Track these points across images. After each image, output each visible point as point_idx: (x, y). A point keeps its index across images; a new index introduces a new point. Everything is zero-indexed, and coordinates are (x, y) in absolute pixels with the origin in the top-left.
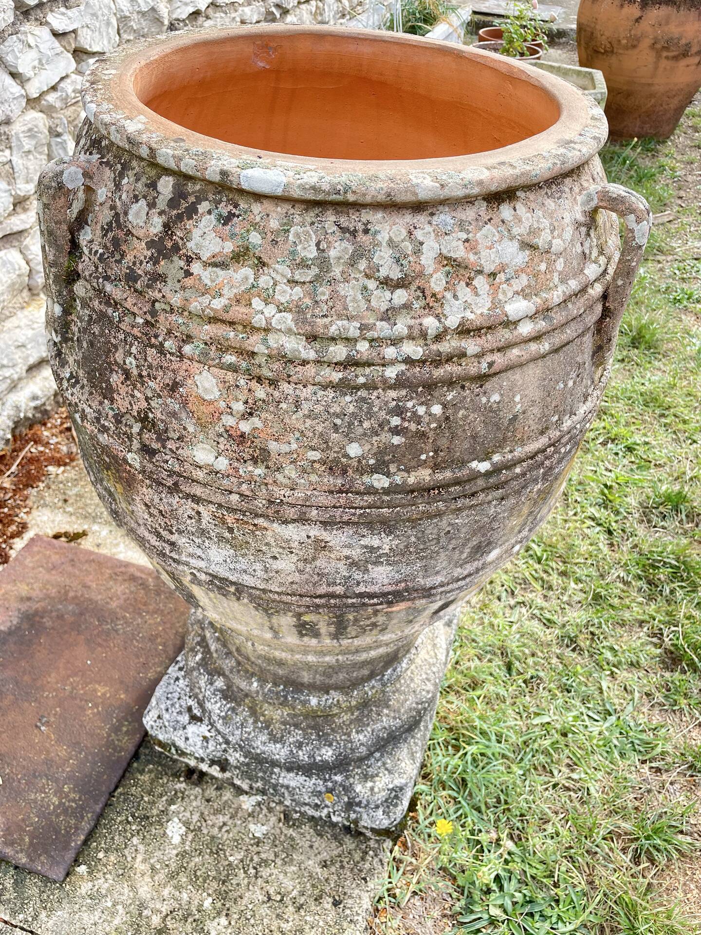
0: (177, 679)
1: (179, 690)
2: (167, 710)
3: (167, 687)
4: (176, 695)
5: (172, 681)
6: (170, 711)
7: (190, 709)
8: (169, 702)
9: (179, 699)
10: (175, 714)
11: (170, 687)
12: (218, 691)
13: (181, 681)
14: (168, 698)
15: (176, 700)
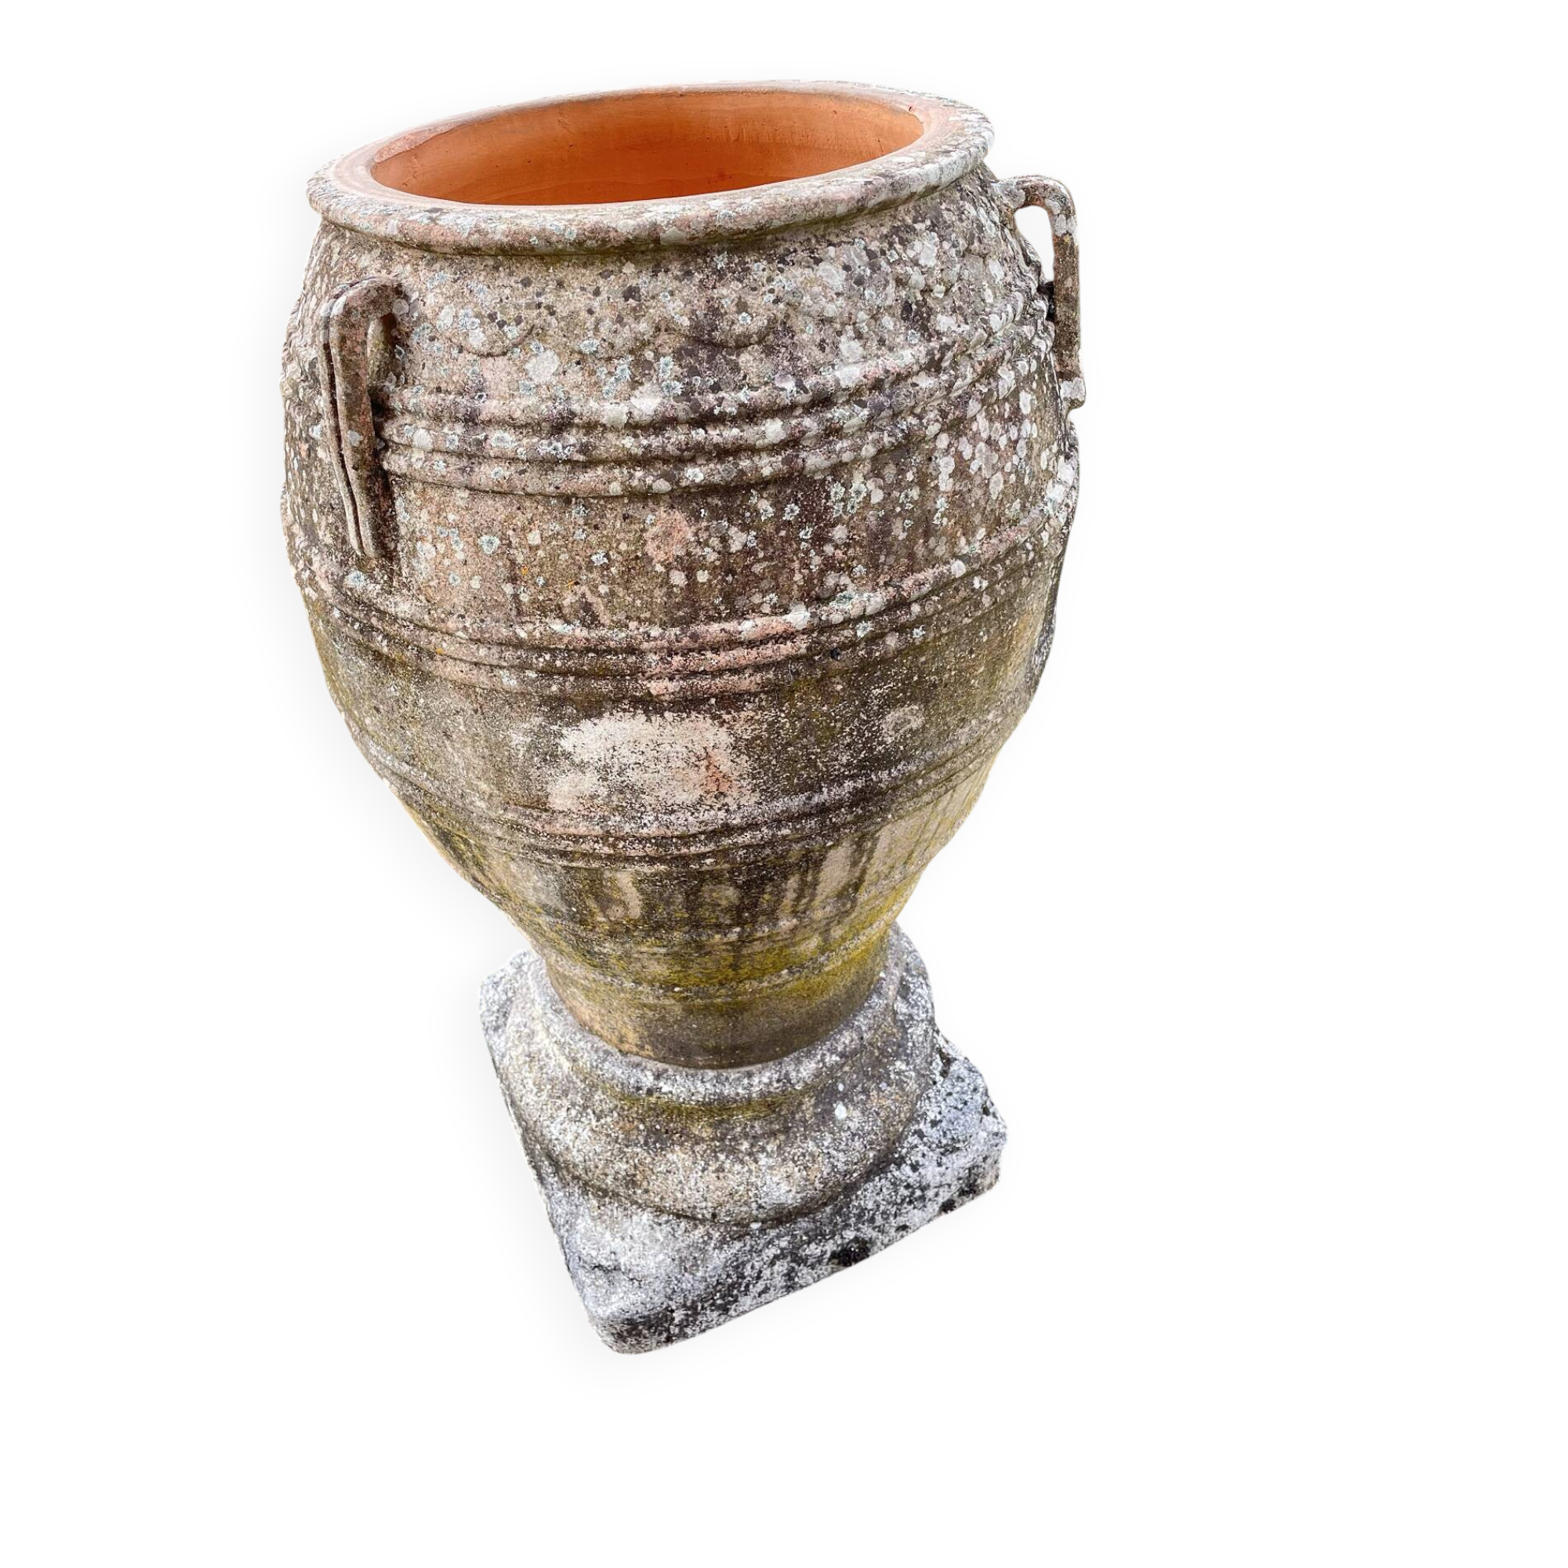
0: (934, 1123)
1: (943, 1105)
2: (975, 1090)
3: (957, 1118)
4: (951, 1101)
5: (944, 1124)
6: (972, 1087)
7: (944, 1074)
8: (967, 1098)
9: (950, 1094)
10: (967, 1081)
11: (951, 1116)
12: (908, 1002)
13: (931, 1116)
14: (965, 1103)
15: (955, 1095)
